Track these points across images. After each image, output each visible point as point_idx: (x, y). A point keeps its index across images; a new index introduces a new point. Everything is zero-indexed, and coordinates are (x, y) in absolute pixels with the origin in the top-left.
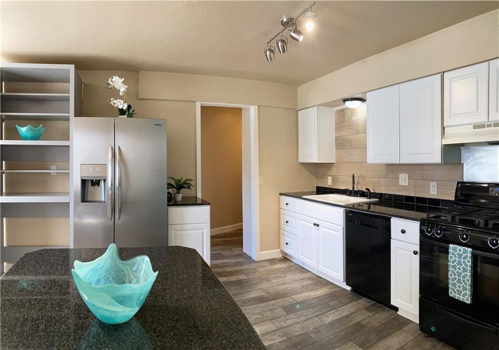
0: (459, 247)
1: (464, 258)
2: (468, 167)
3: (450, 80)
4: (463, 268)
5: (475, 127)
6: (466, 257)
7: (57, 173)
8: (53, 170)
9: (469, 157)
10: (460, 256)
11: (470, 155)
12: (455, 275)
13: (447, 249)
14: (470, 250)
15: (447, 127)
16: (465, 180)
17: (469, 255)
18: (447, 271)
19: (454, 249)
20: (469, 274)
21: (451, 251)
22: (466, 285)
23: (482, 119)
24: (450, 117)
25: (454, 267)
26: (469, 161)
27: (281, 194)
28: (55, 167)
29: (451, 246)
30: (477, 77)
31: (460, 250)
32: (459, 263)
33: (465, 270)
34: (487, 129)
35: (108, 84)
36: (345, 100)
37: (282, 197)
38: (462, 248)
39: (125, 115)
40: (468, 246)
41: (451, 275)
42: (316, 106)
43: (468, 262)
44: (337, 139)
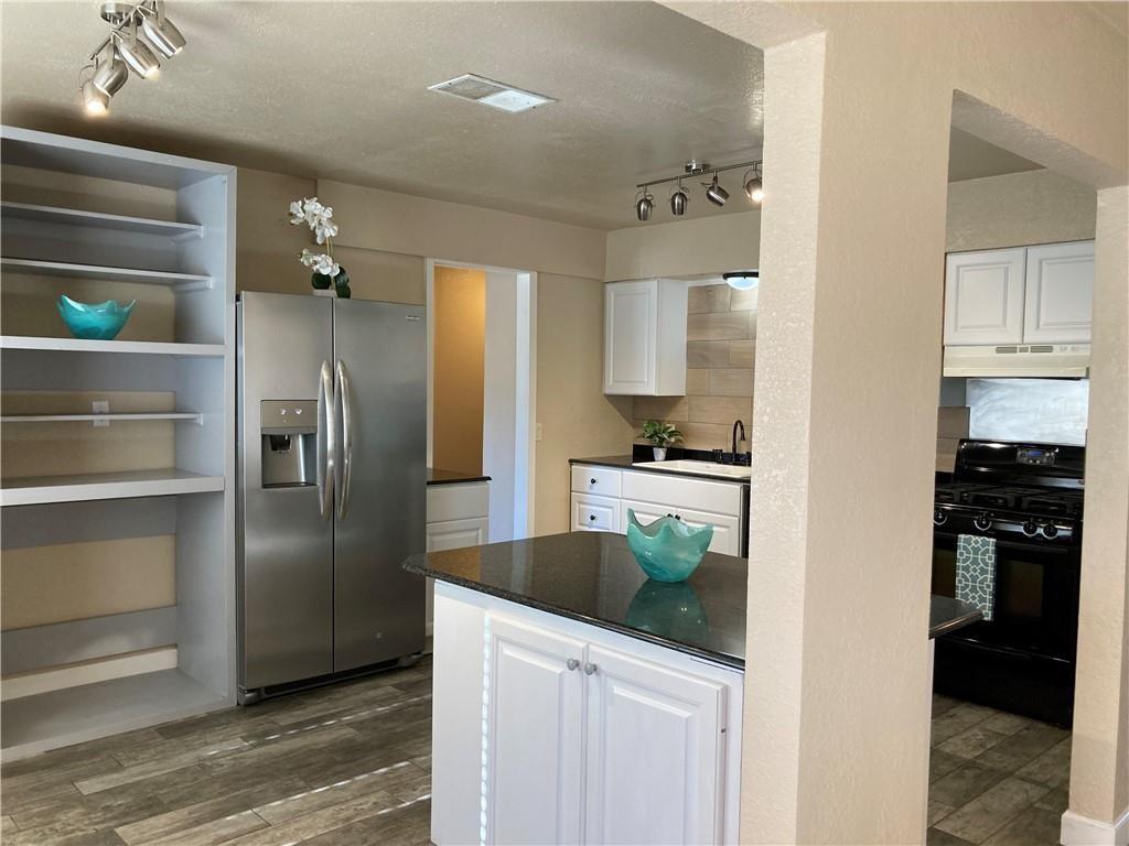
0: (974, 538)
1: (983, 554)
2: (979, 414)
3: (958, 267)
4: (982, 569)
5: (1001, 350)
6: (987, 550)
7: (111, 421)
8: (101, 413)
9: (980, 397)
10: (976, 551)
11: (983, 392)
12: (967, 580)
13: (956, 540)
14: (992, 540)
15: (948, 346)
16: (972, 436)
17: (991, 548)
18: (954, 575)
19: (968, 541)
20: (990, 576)
21: (961, 544)
22: (985, 592)
23: (1012, 338)
24: (956, 330)
25: (966, 569)
26: (981, 403)
27: (572, 462)
28: (105, 405)
29: (962, 536)
30: (1007, 269)
31: (976, 542)
32: (975, 562)
33: (983, 571)
34: (1019, 354)
35: (291, 214)
36: (726, 276)
37: (575, 467)
38: (979, 539)
39: (327, 288)
40: (990, 536)
41: (960, 582)
42: (655, 278)
43: (990, 558)
44: (690, 346)
